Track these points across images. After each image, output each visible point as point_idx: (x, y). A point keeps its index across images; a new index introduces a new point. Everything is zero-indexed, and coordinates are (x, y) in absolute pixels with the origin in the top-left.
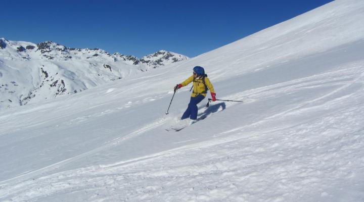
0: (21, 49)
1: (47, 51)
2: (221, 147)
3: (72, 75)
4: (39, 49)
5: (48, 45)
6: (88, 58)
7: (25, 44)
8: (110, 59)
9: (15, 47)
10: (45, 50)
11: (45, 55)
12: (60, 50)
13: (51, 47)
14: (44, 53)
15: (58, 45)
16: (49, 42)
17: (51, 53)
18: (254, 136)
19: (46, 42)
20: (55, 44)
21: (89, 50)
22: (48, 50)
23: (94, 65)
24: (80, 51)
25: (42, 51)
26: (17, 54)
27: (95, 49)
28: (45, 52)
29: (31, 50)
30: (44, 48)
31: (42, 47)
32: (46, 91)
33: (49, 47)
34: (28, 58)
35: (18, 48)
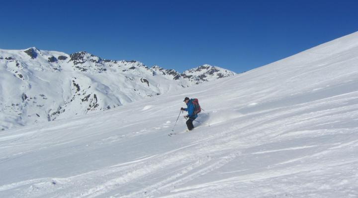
0: (53, 59)
1: (80, 62)
2: (277, 181)
3: (105, 90)
4: (72, 59)
5: (82, 55)
6: (124, 71)
7: (57, 54)
8: (148, 73)
9: (46, 58)
10: (78, 61)
11: (78, 67)
12: (94, 61)
13: (85, 58)
14: (76, 64)
15: (92, 56)
16: (82, 53)
17: (84, 65)
18: (318, 169)
19: (80, 53)
20: (89, 55)
21: (126, 63)
22: (81, 61)
23: (131, 79)
24: (115, 63)
25: (74, 62)
26: (49, 64)
27: (132, 62)
28: (78, 63)
29: (63, 61)
30: (77, 59)
31: (75, 57)
32: (77, 106)
33: (82, 57)
34: (59, 70)
35: (49, 58)
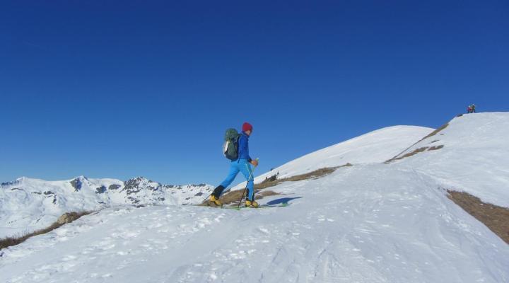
0: (102, 189)
1: (134, 192)
4: (125, 188)
5: (137, 182)
6: (187, 199)
7: (107, 183)
9: (94, 188)
10: (132, 190)
11: (130, 198)
12: (151, 188)
13: (141, 185)
14: (129, 194)
15: (150, 181)
16: (138, 179)
17: (138, 194)
19: (135, 179)
20: (146, 181)
21: (192, 188)
22: (136, 189)
24: (180, 188)
25: (128, 191)
26: (94, 197)
27: (201, 185)
28: (131, 192)
29: (114, 190)
30: (130, 187)
31: (130, 185)
33: (138, 185)
35: (97, 189)
